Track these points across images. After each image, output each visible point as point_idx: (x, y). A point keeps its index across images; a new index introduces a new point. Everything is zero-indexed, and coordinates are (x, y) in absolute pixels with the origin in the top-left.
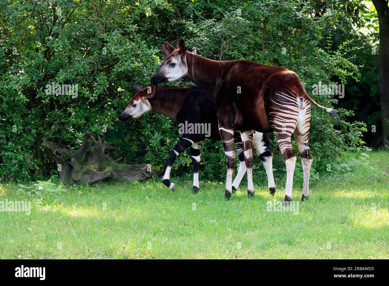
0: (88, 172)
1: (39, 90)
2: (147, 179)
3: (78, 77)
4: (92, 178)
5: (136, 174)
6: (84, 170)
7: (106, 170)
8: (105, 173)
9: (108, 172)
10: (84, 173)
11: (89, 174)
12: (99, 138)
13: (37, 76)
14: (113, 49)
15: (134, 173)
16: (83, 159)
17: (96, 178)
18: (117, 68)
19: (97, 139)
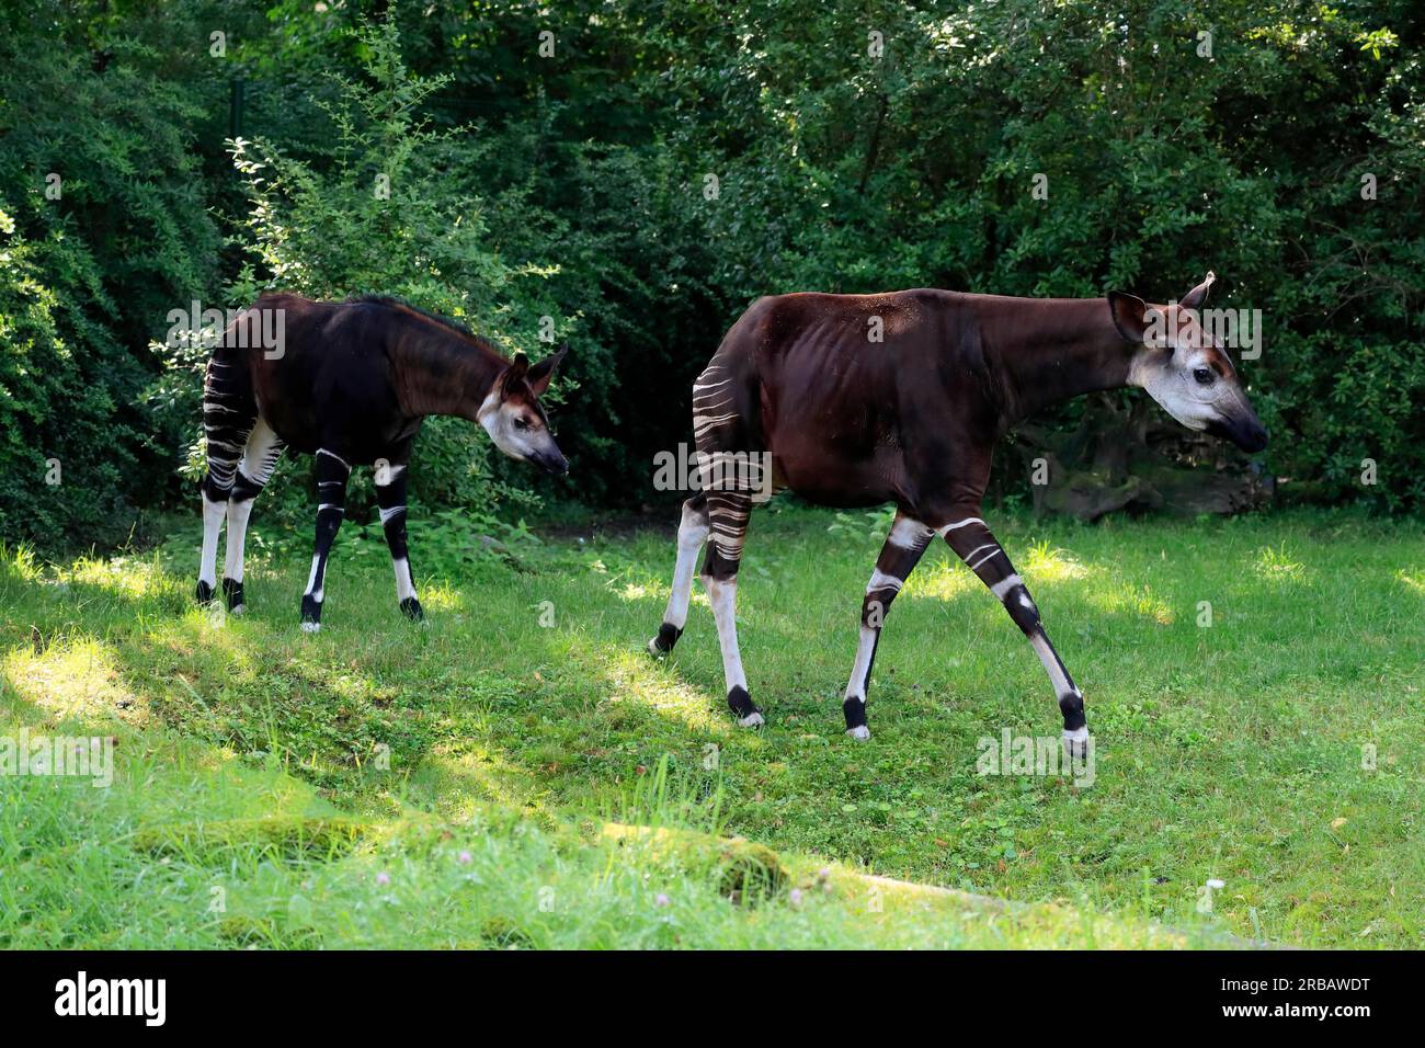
0: (1083, 490)
1: (974, 279)
2: (1243, 510)
3: (1067, 250)
4: (1094, 502)
5: (1214, 497)
6: (1074, 482)
7: (1129, 485)
8: (1126, 491)
9: (1134, 487)
10: (1074, 490)
11: (1088, 494)
12: (1128, 403)
13: (971, 246)
14: (1136, 178)
15: (1211, 493)
16: (1083, 455)
17: (1103, 506)
18: (1149, 225)
19: (1121, 407)
